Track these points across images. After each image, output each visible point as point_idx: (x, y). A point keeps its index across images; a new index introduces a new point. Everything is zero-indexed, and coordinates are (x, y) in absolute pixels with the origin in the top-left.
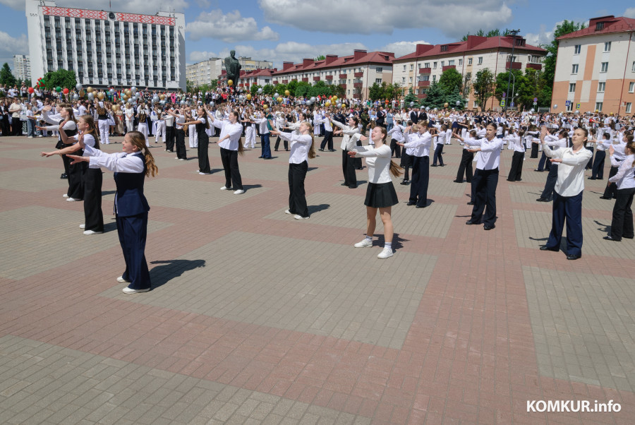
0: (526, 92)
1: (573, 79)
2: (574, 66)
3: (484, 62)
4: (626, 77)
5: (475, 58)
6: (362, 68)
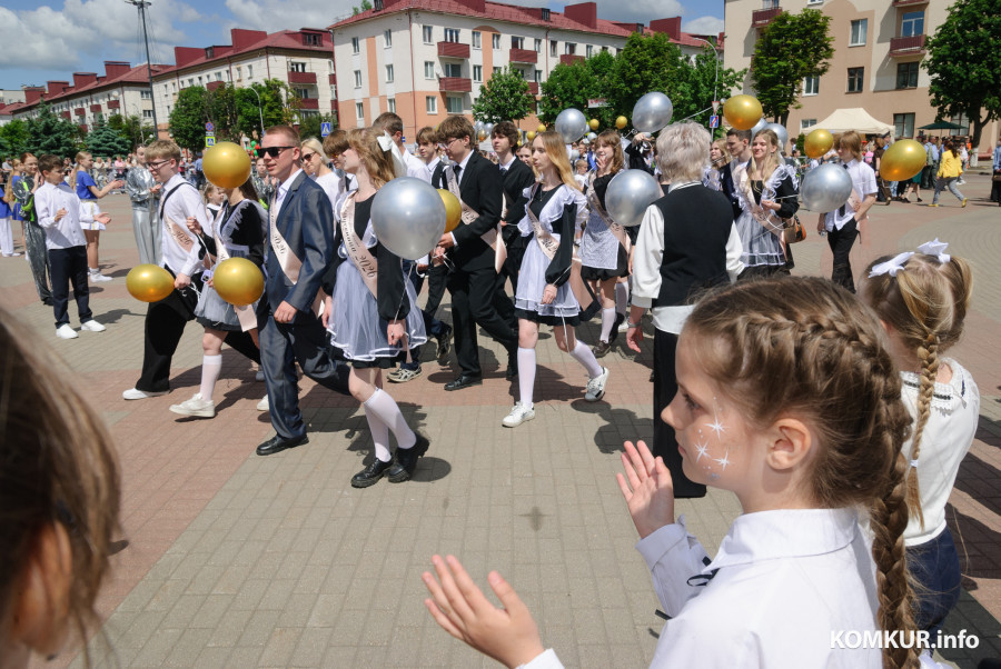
1: (359, 96)
2: (357, 72)
3: (255, 74)
4: (418, 89)
5: (244, 66)
6: (115, 93)
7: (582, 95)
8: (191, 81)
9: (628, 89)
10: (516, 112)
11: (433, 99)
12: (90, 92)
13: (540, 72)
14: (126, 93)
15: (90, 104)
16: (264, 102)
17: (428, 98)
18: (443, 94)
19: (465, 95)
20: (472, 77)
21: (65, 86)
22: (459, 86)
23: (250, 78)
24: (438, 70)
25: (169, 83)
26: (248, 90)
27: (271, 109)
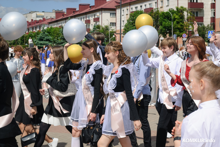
3: (171, 4)
6: (98, 14)
8: (136, 8)
12: (86, 14)
14: (103, 14)
15: (85, 19)
16: (175, 19)
21: (73, 10)
23: (168, 6)
25: (125, 9)
26: (167, 13)
27: (178, 23)
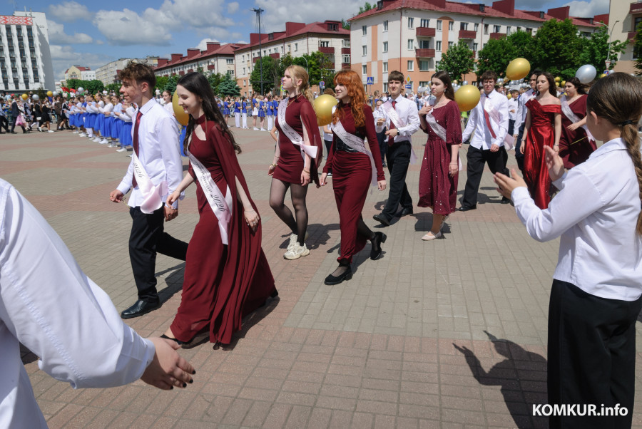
0: (315, 75)
1: (364, 61)
2: (364, 47)
3: (299, 48)
4: (403, 56)
5: (293, 44)
6: (213, 60)
7: (506, 58)
8: (260, 53)
9: (546, 55)
10: (464, 69)
11: (411, 62)
12: (197, 60)
13: (477, 44)
14: (219, 60)
15: (196, 67)
16: (311, 65)
17: (409, 61)
18: (417, 59)
19: (430, 60)
20: (435, 48)
21: (180, 56)
22: (427, 54)
23: (296, 51)
24: (416, 44)
25: (245, 54)
26: (301, 58)
27: (315, 69)
